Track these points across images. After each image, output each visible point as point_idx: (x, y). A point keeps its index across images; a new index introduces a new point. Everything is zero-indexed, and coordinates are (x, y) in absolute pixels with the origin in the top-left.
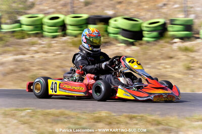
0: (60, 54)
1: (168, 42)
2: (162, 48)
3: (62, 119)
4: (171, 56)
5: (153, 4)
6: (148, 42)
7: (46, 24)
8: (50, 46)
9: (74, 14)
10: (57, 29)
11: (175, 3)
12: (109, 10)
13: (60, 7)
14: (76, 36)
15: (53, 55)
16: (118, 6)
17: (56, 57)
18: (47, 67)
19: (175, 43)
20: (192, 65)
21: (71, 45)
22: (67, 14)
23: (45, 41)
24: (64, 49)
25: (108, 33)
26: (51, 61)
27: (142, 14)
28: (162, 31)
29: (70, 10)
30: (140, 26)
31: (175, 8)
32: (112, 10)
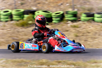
0: (10, 30)
1: (65, 23)
2: (63, 26)
3: (23, 64)
4: (67, 30)
5: (56, 4)
6: (55, 23)
7: (2, 15)
8: (4, 26)
9: (16, 9)
10: (8, 17)
11: (67, 3)
12: (34, 7)
13: (8, 6)
14: (18, 21)
15: (6, 31)
16: (38, 5)
17: (8, 32)
18: (4, 37)
19: (69, 23)
20: (78, 35)
21: (16, 26)
22: (12, 9)
23: (2, 24)
24: (12, 27)
26: (6, 34)
27: (51, 9)
28: (62, 18)
29: (14, 7)
30: (51, 15)
31: (67, 6)
32: (35, 7)
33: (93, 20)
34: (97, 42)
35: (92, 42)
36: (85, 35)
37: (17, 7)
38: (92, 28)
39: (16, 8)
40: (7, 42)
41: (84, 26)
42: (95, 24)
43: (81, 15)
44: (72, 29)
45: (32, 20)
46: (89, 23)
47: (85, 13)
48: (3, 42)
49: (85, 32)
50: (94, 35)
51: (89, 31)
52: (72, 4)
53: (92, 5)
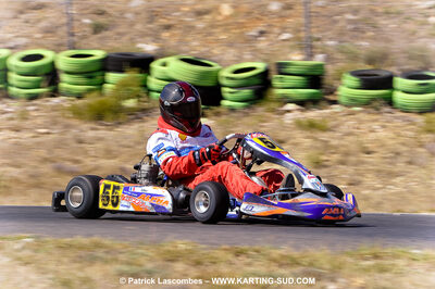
0: (48, 133)
1: (273, 111)
4: (281, 138)
5: (238, 31)
6: (232, 110)
7: (14, 69)
8: (24, 116)
9: (74, 49)
10: (39, 81)
11: (284, 30)
13: (40, 36)
14: (79, 96)
15: (31, 135)
16: (165, 35)
17: (38, 140)
18: (21, 160)
19: (289, 111)
20: (325, 158)
22: (57, 49)
23: (12, 107)
24: (55, 123)
25: (149, 91)
26: (29, 148)
27: (215, 51)
28: (260, 88)
29: (65, 40)
30: (216, 75)
31: (284, 40)
32: (154, 41)
33: (390, 102)
34: (398, 189)
35: (378, 189)
36: (352, 159)
37: (75, 39)
38: (382, 134)
39: (74, 43)
40: (32, 181)
41: (349, 124)
42: (396, 118)
43: (339, 78)
44: (301, 137)
45: (138, 96)
46: (369, 113)
47: (355, 74)
48: (17, 181)
49: (353, 147)
50: (390, 164)
51: (370, 146)
52: (302, 35)
53: (388, 41)
